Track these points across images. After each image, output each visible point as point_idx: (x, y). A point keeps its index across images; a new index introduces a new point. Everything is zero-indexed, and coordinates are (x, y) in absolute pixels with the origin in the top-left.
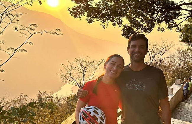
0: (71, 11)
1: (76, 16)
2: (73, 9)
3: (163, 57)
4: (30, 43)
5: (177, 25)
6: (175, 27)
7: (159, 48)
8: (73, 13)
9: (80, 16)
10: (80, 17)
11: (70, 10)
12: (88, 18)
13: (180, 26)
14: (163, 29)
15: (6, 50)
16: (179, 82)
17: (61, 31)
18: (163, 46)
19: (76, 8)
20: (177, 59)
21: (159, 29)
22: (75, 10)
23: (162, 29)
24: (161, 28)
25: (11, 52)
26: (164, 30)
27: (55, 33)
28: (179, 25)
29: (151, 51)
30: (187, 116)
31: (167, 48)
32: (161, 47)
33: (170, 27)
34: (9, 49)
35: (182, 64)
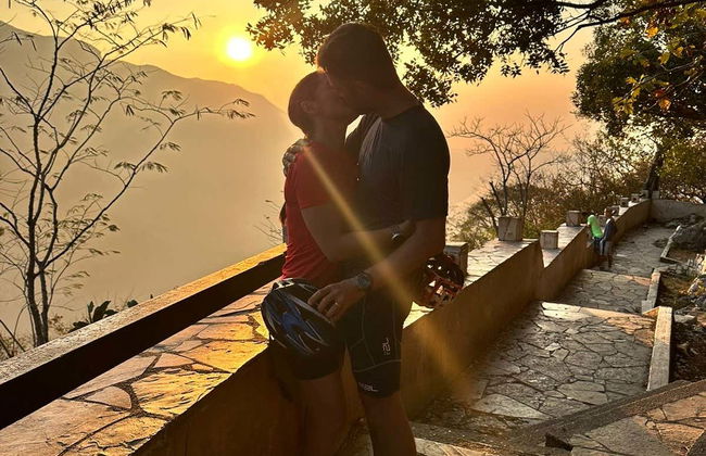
0: (255, 33)
1: (269, 45)
2: (260, 25)
3: (536, 162)
4: (173, 146)
5: (551, 55)
6: (547, 58)
7: (523, 140)
8: (261, 38)
9: (281, 43)
10: (282, 47)
11: (253, 29)
12: (306, 51)
13: (561, 55)
14: (517, 67)
15: (111, 169)
16: (575, 219)
17: (247, 104)
18: (533, 135)
19: (268, 22)
20: (574, 165)
21: (506, 71)
22: (266, 29)
23: (515, 70)
24: (512, 66)
25: (125, 173)
26: (518, 73)
27: (233, 113)
28: (558, 52)
29: (503, 150)
30: (599, 301)
31: (545, 139)
32: (529, 138)
33: (534, 61)
34: (119, 166)
35: (587, 179)
